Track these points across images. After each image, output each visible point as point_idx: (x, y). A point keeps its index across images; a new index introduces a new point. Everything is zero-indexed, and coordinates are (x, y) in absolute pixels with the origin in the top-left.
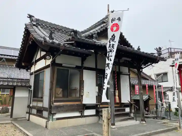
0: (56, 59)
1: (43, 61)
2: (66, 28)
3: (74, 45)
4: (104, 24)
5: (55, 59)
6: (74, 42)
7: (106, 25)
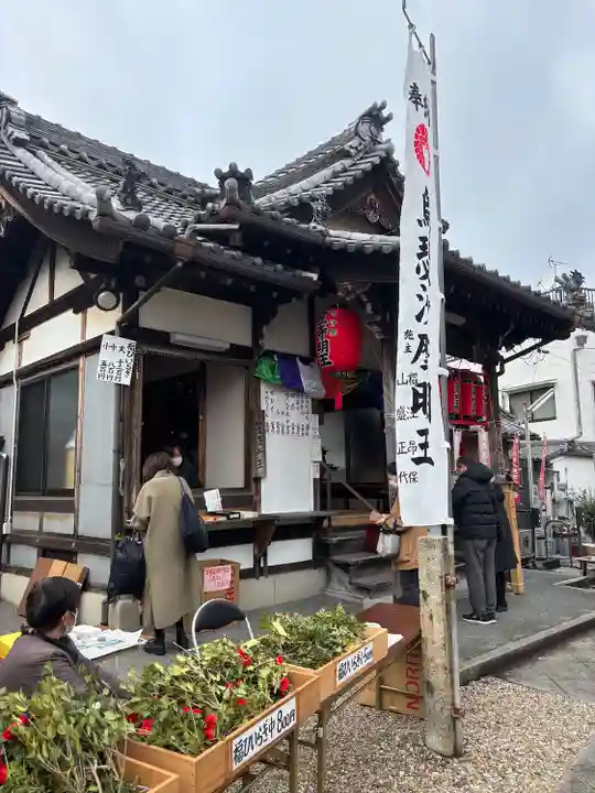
0: (141, 310)
1: (69, 318)
2: (167, 171)
3: (231, 243)
4: (343, 161)
5: (137, 309)
6: (236, 227)
7: (354, 165)
